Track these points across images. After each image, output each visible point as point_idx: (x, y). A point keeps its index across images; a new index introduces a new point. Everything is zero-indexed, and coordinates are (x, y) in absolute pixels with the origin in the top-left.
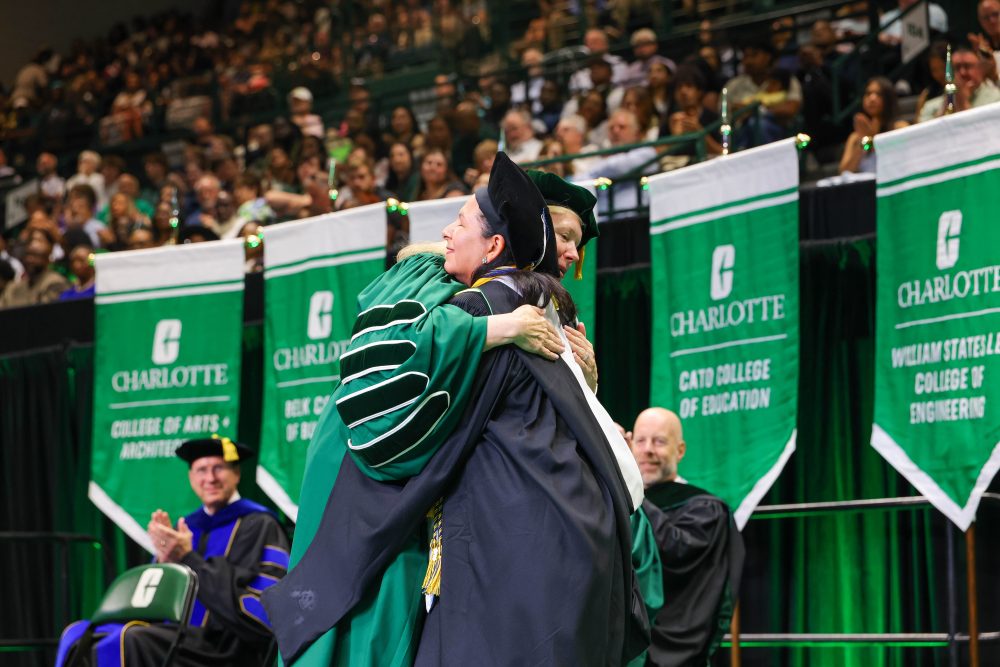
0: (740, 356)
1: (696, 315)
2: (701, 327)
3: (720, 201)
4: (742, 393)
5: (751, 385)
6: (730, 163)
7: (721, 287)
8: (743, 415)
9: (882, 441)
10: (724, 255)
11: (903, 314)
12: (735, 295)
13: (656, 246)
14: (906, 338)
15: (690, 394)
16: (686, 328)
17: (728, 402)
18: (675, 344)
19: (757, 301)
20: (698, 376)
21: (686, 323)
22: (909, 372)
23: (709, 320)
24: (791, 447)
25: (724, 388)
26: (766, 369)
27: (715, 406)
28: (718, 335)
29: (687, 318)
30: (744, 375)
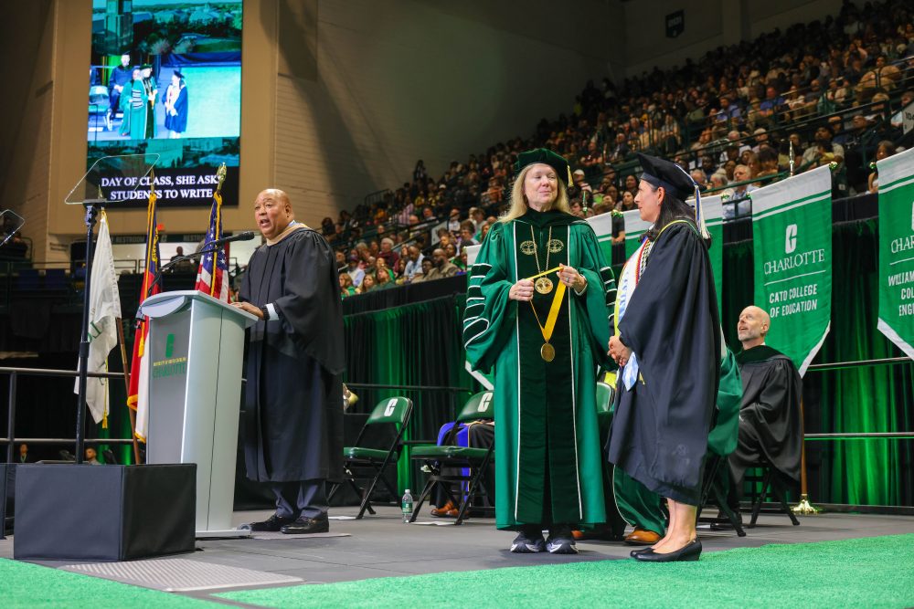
0: (801, 283)
1: (777, 263)
2: (780, 269)
3: (789, 201)
4: (802, 303)
5: (807, 298)
6: (793, 180)
7: (790, 247)
8: (803, 315)
9: (883, 327)
10: (792, 229)
11: (894, 257)
12: (797, 251)
13: (755, 227)
14: (895, 270)
15: (775, 305)
16: (773, 270)
17: (795, 308)
18: (767, 279)
19: (810, 253)
20: (779, 295)
21: (773, 267)
22: (897, 288)
23: (784, 265)
24: (828, 330)
25: (793, 301)
26: (815, 289)
27: (789, 310)
28: (789, 273)
29: (772, 264)
30: (803, 293)
